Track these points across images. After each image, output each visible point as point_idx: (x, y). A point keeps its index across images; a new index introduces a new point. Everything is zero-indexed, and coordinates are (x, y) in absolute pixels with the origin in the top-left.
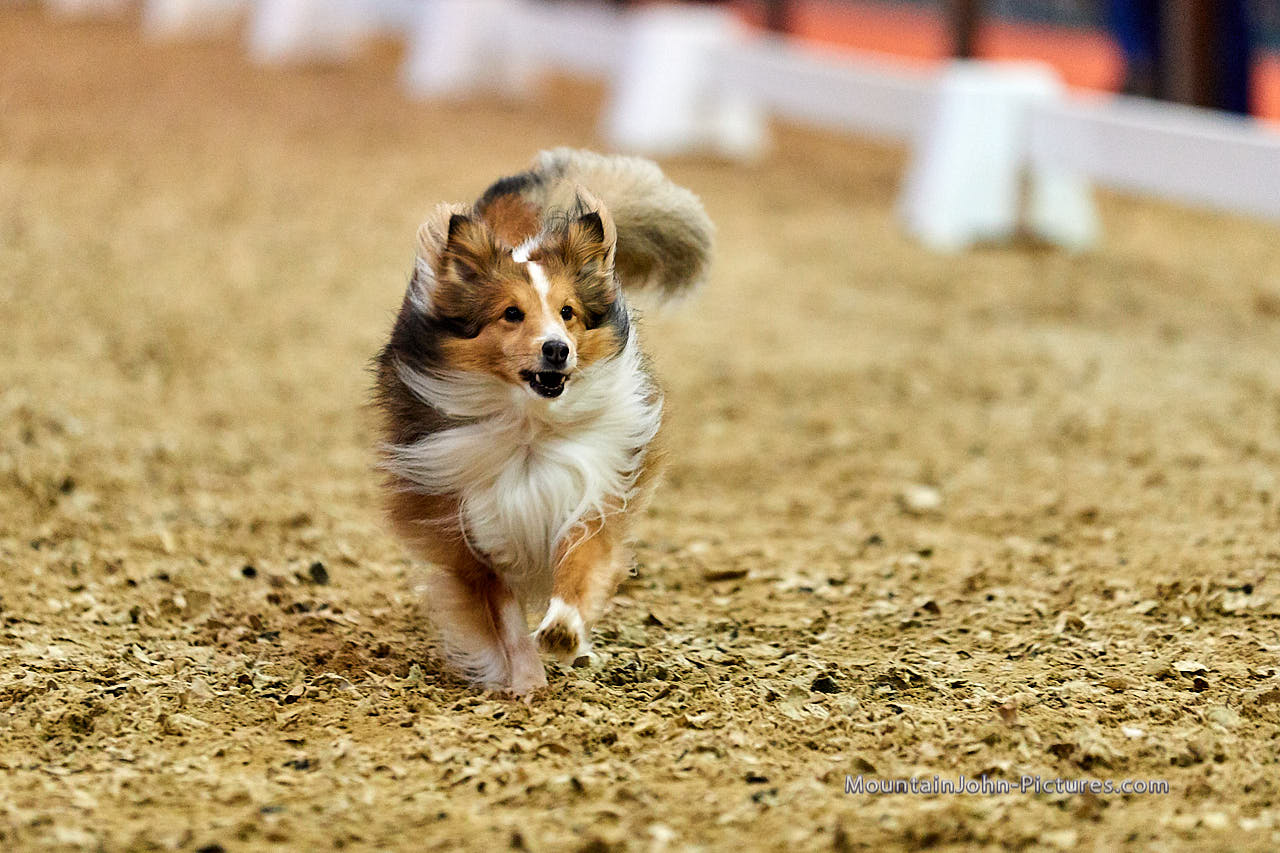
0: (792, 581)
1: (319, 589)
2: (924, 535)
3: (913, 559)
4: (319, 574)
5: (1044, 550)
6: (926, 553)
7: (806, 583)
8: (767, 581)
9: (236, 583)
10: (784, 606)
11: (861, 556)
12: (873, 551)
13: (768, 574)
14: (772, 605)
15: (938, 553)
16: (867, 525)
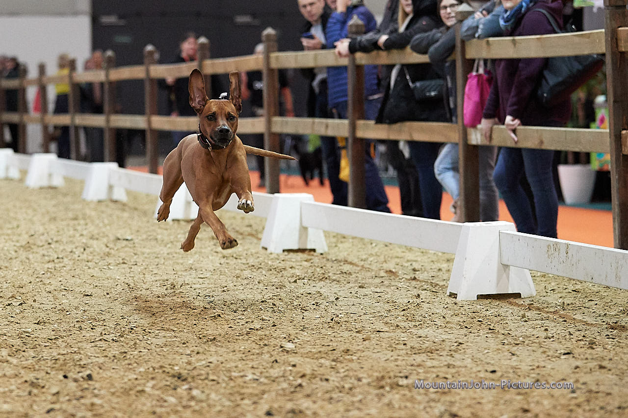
0: (250, 377)
1: (90, 382)
2: (293, 359)
3: (290, 368)
4: (90, 377)
5: (334, 363)
6: (294, 366)
7: (255, 377)
8: (242, 377)
9: (61, 381)
10: (249, 385)
11: (272, 367)
12: (276, 365)
13: (242, 374)
14: (245, 385)
15: (297, 365)
16: (272, 356)
